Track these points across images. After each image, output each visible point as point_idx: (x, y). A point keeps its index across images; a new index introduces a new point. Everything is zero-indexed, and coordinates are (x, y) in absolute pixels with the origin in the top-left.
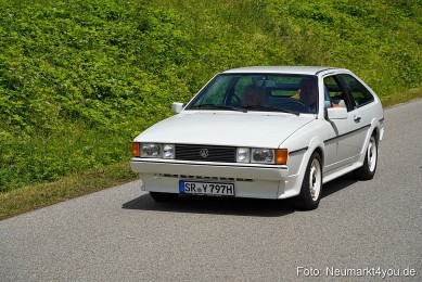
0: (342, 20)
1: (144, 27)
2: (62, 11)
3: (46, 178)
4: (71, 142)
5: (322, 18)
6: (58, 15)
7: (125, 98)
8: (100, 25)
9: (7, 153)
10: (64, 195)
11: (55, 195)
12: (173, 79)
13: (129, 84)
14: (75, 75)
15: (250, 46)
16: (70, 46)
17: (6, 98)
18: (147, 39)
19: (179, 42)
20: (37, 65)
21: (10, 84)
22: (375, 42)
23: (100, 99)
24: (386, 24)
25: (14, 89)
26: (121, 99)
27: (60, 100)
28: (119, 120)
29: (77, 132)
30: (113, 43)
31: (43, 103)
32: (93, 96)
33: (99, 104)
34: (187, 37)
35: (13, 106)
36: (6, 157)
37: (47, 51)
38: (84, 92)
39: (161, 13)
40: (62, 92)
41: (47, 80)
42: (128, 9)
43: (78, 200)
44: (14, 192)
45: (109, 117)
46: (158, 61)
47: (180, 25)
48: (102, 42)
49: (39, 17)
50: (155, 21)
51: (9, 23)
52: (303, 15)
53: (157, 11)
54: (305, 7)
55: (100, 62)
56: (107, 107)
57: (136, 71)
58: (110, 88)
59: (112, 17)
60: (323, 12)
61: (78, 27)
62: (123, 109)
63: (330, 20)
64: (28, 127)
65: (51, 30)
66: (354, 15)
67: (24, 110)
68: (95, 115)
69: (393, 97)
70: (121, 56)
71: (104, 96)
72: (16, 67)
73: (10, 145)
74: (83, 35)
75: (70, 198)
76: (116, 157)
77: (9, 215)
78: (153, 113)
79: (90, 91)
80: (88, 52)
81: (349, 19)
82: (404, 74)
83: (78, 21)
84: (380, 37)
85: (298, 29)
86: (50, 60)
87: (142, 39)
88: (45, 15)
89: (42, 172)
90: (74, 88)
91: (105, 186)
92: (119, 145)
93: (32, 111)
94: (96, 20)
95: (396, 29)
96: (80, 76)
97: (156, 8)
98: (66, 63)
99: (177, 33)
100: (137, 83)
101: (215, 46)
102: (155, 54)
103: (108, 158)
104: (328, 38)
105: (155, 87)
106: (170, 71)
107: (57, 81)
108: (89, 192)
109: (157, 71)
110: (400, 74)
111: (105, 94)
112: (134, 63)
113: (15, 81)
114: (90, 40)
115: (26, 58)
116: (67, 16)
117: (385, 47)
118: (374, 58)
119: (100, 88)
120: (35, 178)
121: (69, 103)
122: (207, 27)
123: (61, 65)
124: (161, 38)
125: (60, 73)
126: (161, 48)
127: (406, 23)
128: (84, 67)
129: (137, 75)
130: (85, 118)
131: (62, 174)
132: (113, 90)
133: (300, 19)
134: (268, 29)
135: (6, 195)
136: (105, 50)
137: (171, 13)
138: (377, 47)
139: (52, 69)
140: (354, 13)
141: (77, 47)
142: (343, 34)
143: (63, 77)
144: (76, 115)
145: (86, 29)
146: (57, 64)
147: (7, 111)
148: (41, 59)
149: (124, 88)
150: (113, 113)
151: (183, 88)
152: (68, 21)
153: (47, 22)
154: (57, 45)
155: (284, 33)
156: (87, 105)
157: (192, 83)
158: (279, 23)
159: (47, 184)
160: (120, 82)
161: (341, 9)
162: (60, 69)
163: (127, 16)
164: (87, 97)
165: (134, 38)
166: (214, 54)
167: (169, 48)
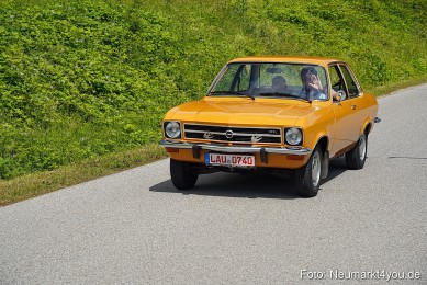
0: (316, 24)
1: (135, 28)
2: (59, 13)
3: (45, 167)
4: (68, 134)
5: (297, 21)
6: (56, 17)
7: (118, 93)
8: (95, 26)
9: (9, 143)
10: (64, 183)
11: (55, 182)
12: (162, 76)
14: (72, 72)
15: (233, 47)
16: (67, 45)
17: (8, 93)
18: (138, 39)
19: (167, 43)
20: (36, 62)
21: (12, 80)
22: (345, 43)
23: (94, 94)
24: (356, 28)
25: (15, 85)
26: (115, 95)
27: (58, 95)
28: (112, 114)
29: (73, 125)
30: (107, 43)
31: (43, 98)
32: (89, 92)
33: (93, 98)
34: (175, 38)
35: (15, 101)
36: (9, 147)
37: (45, 49)
38: (80, 87)
39: (150, 16)
40: (60, 87)
41: (47, 76)
42: (120, 11)
43: (77, 187)
44: (18, 179)
45: (103, 111)
46: (147, 59)
47: (166, 26)
48: (96, 42)
49: (38, 18)
50: (145, 22)
51: (11, 24)
52: (280, 18)
53: (146, 13)
54: (282, 11)
55: (95, 60)
56: (102, 102)
57: (128, 69)
58: (103, 84)
59: (105, 18)
60: (298, 15)
61: (74, 28)
62: (116, 104)
63: (305, 23)
64: (29, 120)
65: (50, 30)
66: (326, 18)
67: (25, 104)
68: (90, 109)
70: (114, 55)
71: (98, 92)
72: (17, 64)
73: (13, 137)
74: (79, 35)
75: (69, 186)
76: (110, 148)
77: (13, 201)
78: (144, 107)
79: (86, 87)
80: (84, 51)
81: (322, 23)
82: (372, 73)
83: (73, 22)
84: (350, 39)
85: (276, 31)
86: (48, 58)
87: (133, 40)
88: (44, 16)
89: (42, 161)
90: (70, 84)
91: (101, 175)
92: (112, 137)
93: (32, 105)
94: (91, 21)
95: (364, 32)
96: (76, 73)
97: (146, 10)
98: (63, 61)
99: (166, 34)
100: (128, 80)
101: (200, 46)
102: (145, 53)
103: (103, 149)
104: (303, 39)
105: (145, 84)
106: (159, 68)
107: (55, 77)
108: (87, 180)
109: (148, 69)
110: (368, 73)
111: (99, 90)
112: (126, 61)
113: (16, 77)
114: (86, 41)
115: (26, 56)
116: (64, 18)
117: (354, 48)
119: (95, 85)
120: (35, 166)
121: (67, 98)
122: (193, 28)
123: (59, 63)
124: (151, 38)
125: (58, 71)
126: (151, 47)
127: (373, 26)
128: (79, 65)
129: (129, 72)
130: (80, 111)
131: (60, 163)
132: (107, 86)
133: (277, 22)
134: (249, 31)
135: (10, 182)
136: (99, 49)
137: (160, 16)
138: (347, 48)
139: (50, 67)
140: (326, 17)
141: (73, 46)
142: (316, 35)
143: (60, 73)
144: (72, 109)
145: (82, 30)
146: (55, 62)
147: (9, 105)
148: (40, 56)
149: (118, 85)
150: (107, 107)
151: (171, 84)
152: (65, 22)
153: (45, 23)
154: (55, 45)
155: (263, 35)
156: (83, 100)
157: (179, 80)
158: (258, 26)
159: (47, 172)
160: (113, 79)
161: (315, 14)
162: (58, 66)
163: (120, 18)
164: (82, 92)
165: (126, 38)
166: (200, 54)
167: (159, 48)
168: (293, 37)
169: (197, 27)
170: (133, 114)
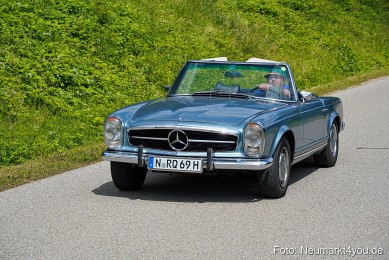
0: (286, 15)
1: (103, 21)
2: (26, 6)
3: (12, 161)
5: (268, 13)
6: (23, 9)
7: (86, 86)
8: (62, 18)
10: (30, 177)
11: (20, 177)
12: (131, 69)
13: (90, 74)
14: (39, 65)
15: (202, 39)
16: (33, 38)
18: (107, 31)
19: (136, 35)
20: (3, 56)
22: (316, 34)
23: (62, 88)
24: (326, 18)
26: (83, 88)
27: (25, 89)
28: (81, 107)
29: (41, 119)
30: (75, 35)
31: (10, 92)
32: (56, 85)
33: (61, 92)
34: (144, 30)
37: (12, 42)
38: (48, 81)
39: (119, 8)
40: (26, 81)
41: (13, 70)
42: (88, 3)
43: (43, 181)
45: (71, 104)
46: (116, 52)
47: (138, 19)
48: (64, 35)
49: (4, 11)
50: (113, 15)
52: (250, 10)
53: (115, 6)
54: (252, 2)
55: (63, 53)
56: (70, 95)
57: (96, 62)
58: (71, 77)
59: (73, 11)
60: (268, 6)
61: (41, 20)
62: (85, 97)
63: (275, 14)
65: (16, 23)
66: (297, 9)
68: (58, 102)
69: (332, 84)
70: (82, 48)
71: (66, 85)
74: (46, 28)
75: (35, 180)
76: (78, 141)
78: (113, 100)
79: (54, 80)
80: (51, 44)
81: (293, 14)
82: (343, 64)
83: (41, 15)
84: (320, 30)
85: (247, 22)
86: (15, 51)
87: (101, 32)
88: (10, 9)
89: (8, 155)
90: (38, 77)
91: (68, 169)
92: (81, 130)
94: (59, 14)
95: (334, 22)
96: (43, 66)
97: (114, 2)
98: (30, 54)
99: (135, 26)
100: (97, 73)
101: (169, 38)
102: (114, 46)
103: (71, 143)
104: (273, 31)
105: (114, 76)
106: (128, 61)
107: (22, 71)
108: (53, 174)
109: (116, 61)
110: (339, 64)
111: (67, 83)
112: (95, 54)
114: (53, 33)
116: (31, 10)
117: (325, 39)
118: (315, 49)
119: (62, 77)
120: (2, 161)
121: (34, 92)
122: (162, 20)
123: (26, 56)
124: (120, 30)
125: (25, 63)
126: (120, 40)
127: (343, 16)
128: (47, 58)
129: (97, 65)
130: (48, 105)
131: (28, 157)
132: (75, 79)
133: (247, 13)
134: (219, 23)
136: (67, 42)
137: (129, 8)
138: (318, 39)
139: (17, 60)
140: (297, 8)
141: (40, 39)
142: (287, 26)
143: (28, 67)
144: (40, 102)
145: (49, 23)
146: (22, 56)
148: (6, 49)
149: (86, 77)
150: (75, 100)
151: (141, 77)
152: (31, 14)
153: (11, 16)
154: (22, 37)
155: (233, 26)
156: (51, 93)
157: (149, 72)
158: (228, 17)
159: (13, 167)
160: (82, 72)
161: (285, 4)
162: (25, 59)
163: (88, 10)
164: (50, 86)
165: (95, 31)
166: (169, 45)
167: (127, 40)
168: (263, 29)
169: (166, 19)
170: (102, 107)
